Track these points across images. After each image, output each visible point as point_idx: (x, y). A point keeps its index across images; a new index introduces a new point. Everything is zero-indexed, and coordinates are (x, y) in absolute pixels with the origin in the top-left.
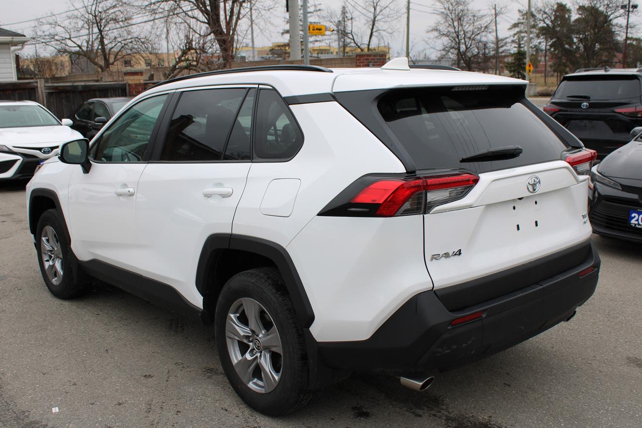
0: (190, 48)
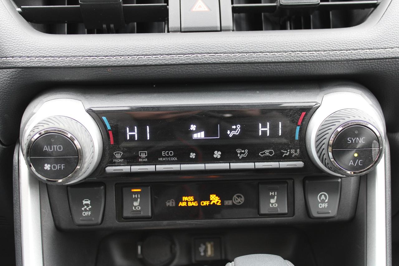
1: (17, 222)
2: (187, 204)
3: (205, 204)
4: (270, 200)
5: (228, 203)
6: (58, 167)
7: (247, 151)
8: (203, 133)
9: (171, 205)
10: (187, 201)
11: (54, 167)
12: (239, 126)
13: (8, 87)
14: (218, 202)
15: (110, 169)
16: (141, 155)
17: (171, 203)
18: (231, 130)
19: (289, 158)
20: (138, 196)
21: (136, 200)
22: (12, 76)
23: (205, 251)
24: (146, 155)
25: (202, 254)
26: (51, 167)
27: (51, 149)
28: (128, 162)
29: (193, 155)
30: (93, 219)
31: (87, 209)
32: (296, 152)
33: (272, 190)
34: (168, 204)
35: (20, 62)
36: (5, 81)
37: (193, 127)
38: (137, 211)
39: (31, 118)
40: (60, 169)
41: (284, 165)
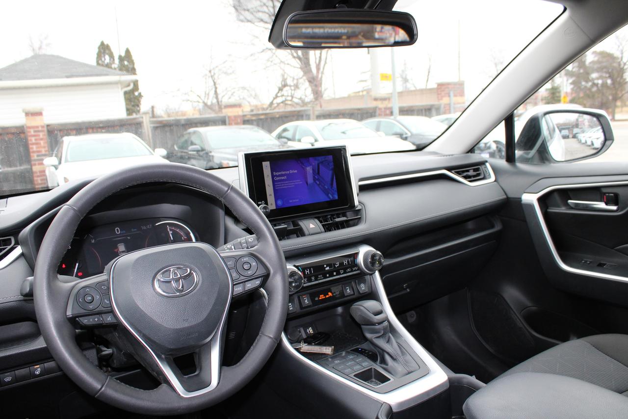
0: (285, 85)
2: (322, 298)
3: (327, 297)
4: (347, 290)
5: (334, 294)
7: (343, 270)
8: (328, 267)
12: (338, 263)
14: (331, 295)
16: (312, 278)
17: (317, 299)
20: (306, 298)
24: (314, 278)
25: (309, 333)
29: (328, 275)
33: (348, 286)
37: (325, 266)
38: (307, 304)
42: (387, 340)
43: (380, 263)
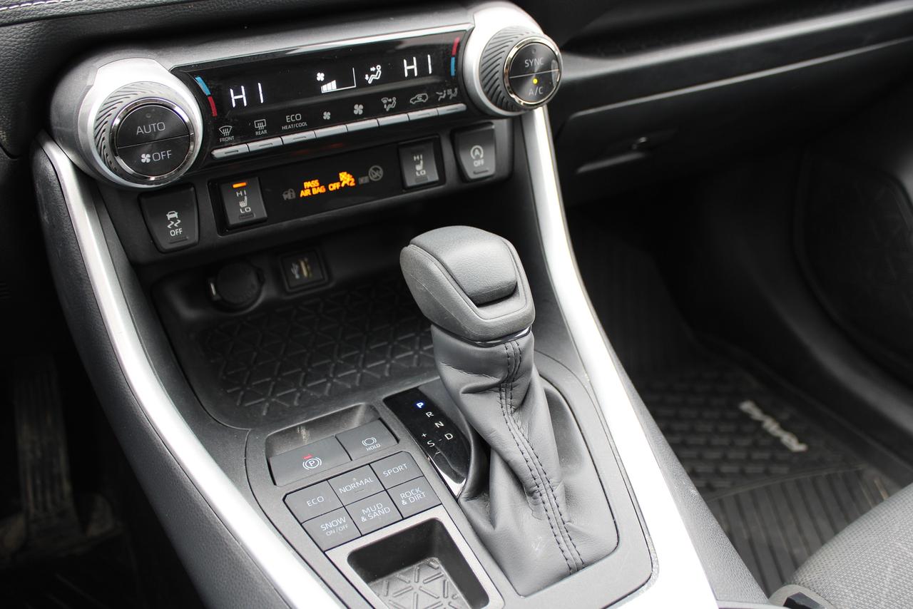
1: (79, 264)
2: (311, 192)
3: (334, 188)
4: (415, 167)
5: (363, 180)
6: (161, 156)
7: (394, 99)
8: (334, 83)
9: (290, 198)
10: (311, 188)
11: (156, 157)
12: (379, 67)
13: (27, 54)
14: (350, 182)
15: (219, 153)
16: (257, 126)
17: (289, 195)
18: (370, 73)
19: (446, 102)
20: (243, 193)
21: (242, 199)
22: (35, 34)
23: (300, 272)
24: (264, 124)
25: (297, 277)
26: (151, 158)
27: (148, 130)
28: (242, 139)
29: (327, 116)
30: (188, 238)
31: (176, 225)
32: (453, 92)
33: (417, 153)
34: (285, 197)
35: (48, 8)
36: (20, 44)
37: (320, 77)
38: (246, 214)
39: (86, 97)
40: (165, 157)
41: (443, 110)
42: (517, 402)
43: (545, 80)
